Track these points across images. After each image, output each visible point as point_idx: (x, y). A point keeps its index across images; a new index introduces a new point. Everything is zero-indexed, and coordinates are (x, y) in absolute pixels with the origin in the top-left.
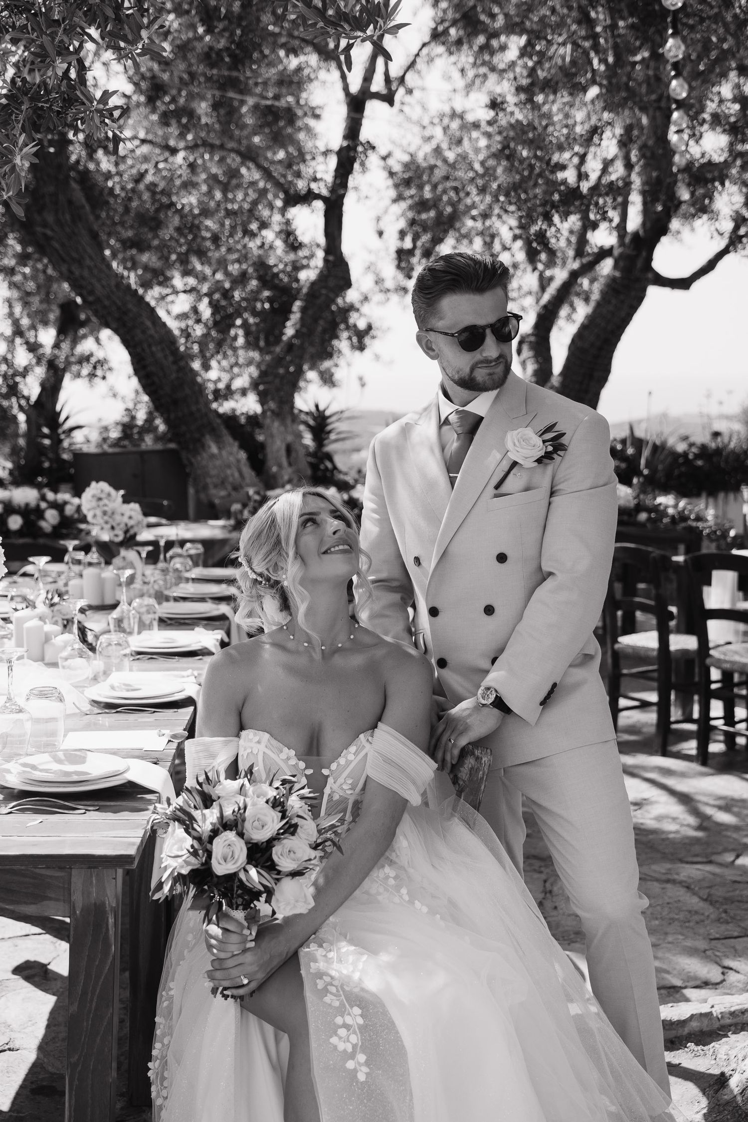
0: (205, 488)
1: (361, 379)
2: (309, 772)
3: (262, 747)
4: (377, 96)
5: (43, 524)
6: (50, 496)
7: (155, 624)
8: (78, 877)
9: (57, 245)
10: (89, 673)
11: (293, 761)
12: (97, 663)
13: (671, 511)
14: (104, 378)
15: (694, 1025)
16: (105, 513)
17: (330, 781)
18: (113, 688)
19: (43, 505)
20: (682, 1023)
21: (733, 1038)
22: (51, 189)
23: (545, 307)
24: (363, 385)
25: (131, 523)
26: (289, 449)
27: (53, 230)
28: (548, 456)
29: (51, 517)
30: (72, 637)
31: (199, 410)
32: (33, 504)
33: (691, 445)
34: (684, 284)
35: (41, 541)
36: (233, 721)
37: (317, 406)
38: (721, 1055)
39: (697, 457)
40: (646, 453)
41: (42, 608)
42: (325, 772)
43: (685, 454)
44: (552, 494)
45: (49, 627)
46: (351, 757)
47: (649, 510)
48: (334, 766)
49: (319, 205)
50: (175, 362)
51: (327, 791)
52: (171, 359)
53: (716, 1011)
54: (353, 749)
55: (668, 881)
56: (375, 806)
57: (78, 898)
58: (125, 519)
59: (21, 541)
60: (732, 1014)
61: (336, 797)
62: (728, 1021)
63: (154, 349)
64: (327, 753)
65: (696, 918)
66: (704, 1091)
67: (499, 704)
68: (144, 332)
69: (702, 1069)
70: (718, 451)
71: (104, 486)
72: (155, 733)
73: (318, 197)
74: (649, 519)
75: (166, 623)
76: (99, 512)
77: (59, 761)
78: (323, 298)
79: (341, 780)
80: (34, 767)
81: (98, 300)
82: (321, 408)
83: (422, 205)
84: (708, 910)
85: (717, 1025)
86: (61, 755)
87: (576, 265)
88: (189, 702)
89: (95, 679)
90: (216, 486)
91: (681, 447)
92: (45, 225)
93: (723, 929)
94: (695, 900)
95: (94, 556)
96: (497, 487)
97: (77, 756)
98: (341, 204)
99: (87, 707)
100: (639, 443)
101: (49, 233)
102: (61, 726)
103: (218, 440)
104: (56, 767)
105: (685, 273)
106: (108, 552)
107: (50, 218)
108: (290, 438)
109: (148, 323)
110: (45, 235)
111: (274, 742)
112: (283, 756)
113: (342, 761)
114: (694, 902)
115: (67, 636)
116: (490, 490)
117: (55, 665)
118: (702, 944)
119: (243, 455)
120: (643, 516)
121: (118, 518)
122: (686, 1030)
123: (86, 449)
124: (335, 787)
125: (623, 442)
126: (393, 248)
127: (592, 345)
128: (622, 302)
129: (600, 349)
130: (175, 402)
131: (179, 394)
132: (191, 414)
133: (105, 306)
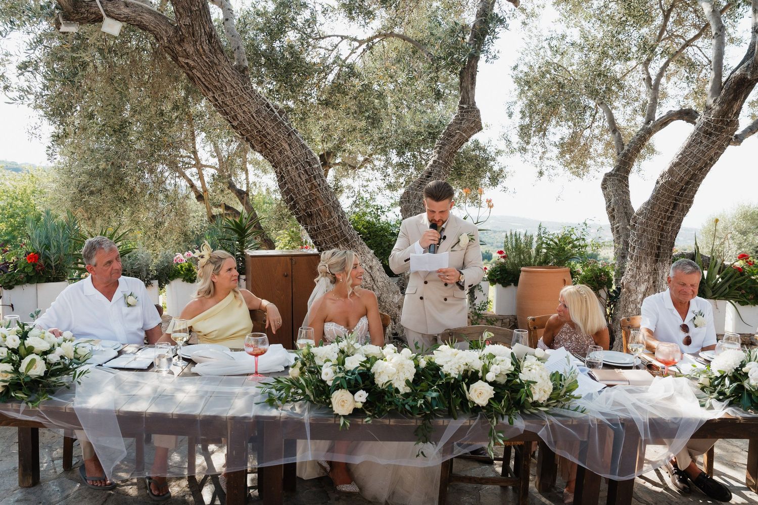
1: (489, 201)
9: (199, 75)
22: (188, 21)
24: (491, 207)
27: (194, 60)
52: (304, 177)
63: (289, 168)
68: (281, 154)
78: (457, 137)
92: (187, 56)
101: (191, 63)
107: (190, 49)
110: (187, 64)
126: (517, 125)
127: (682, 179)
128: (714, 142)
129: (688, 183)
130: (310, 215)
131: (314, 210)
132: (325, 226)
133: (247, 131)
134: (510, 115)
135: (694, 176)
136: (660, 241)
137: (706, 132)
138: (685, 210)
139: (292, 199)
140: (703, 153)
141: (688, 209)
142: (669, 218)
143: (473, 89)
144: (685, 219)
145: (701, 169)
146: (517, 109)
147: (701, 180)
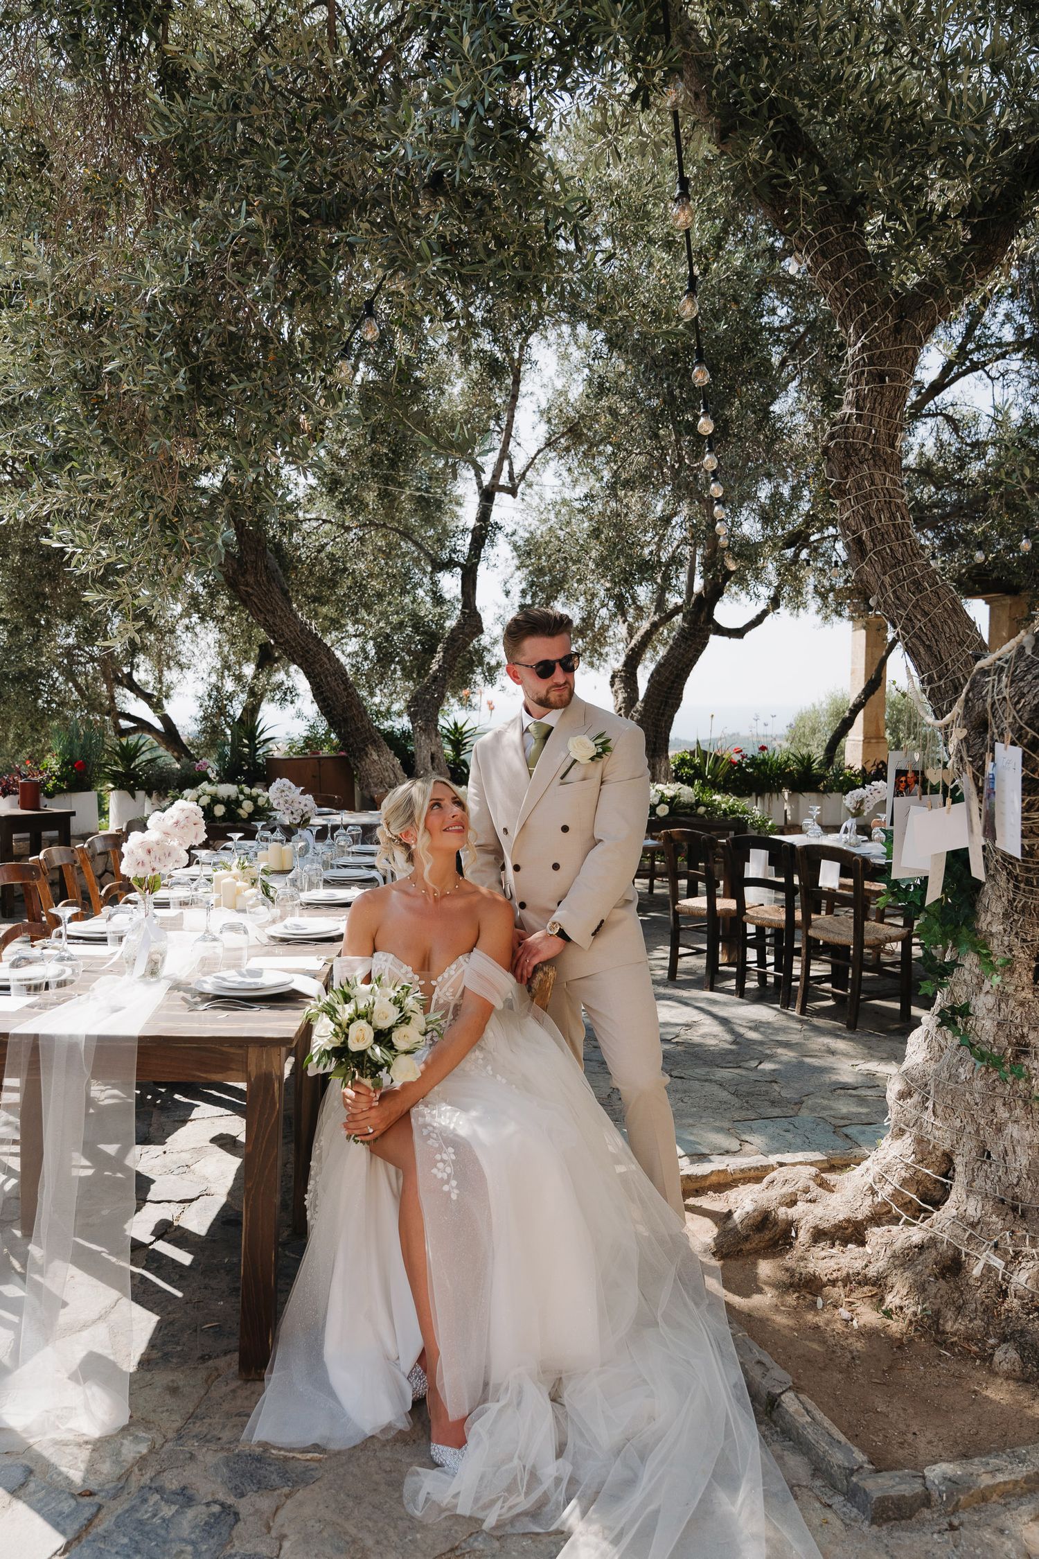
0: (368, 786)
1: (490, 704)
2: (422, 983)
3: (388, 965)
4: (503, 489)
5: (241, 812)
6: (247, 790)
7: (321, 884)
8: (253, 1054)
9: (256, 601)
10: (269, 917)
11: (410, 975)
12: (276, 911)
13: (723, 806)
14: (292, 702)
15: (714, 1179)
16: (286, 802)
17: (437, 989)
18: (286, 927)
19: (241, 797)
20: (705, 1177)
21: (742, 1187)
22: (253, 558)
23: (632, 649)
24: (492, 709)
25: (306, 809)
26: (433, 758)
27: (253, 588)
28: (599, 755)
29: (248, 806)
30: (256, 891)
31: (363, 726)
32: (233, 796)
33: (743, 757)
34: (738, 633)
35: (239, 825)
36: (369, 945)
37: (455, 724)
38: (732, 1200)
39: (748, 766)
40: (709, 763)
41: (235, 870)
42: (434, 983)
43: (739, 764)
44: (602, 783)
45: (240, 884)
46: (452, 972)
47: (706, 805)
48: (440, 979)
49: (458, 570)
50: (345, 690)
51: (435, 997)
52: (342, 687)
53: (730, 1169)
54: (454, 966)
55: (706, 1081)
56: (470, 1008)
57: (252, 1069)
58: (302, 806)
59: (224, 824)
60: (742, 1171)
61: (441, 1001)
62: (739, 1176)
64: (435, 969)
65: (725, 1106)
66: (716, 1224)
67: (562, 934)
68: (321, 666)
69: (717, 1209)
70: (764, 762)
71: (285, 781)
72: (314, 958)
73: (458, 564)
74: (706, 812)
75: (328, 883)
76: (282, 802)
77: (242, 975)
78: (462, 640)
79: (445, 989)
80: (224, 979)
81: (287, 641)
82: (459, 725)
83: (540, 571)
84: (735, 1101)
85: (730, 1179)
86: (244, 970)
87: (656, 618)
88: (339, 938)
89: (274, 922)
90: (376, 785)
91: (736, 758)
93: (744, 1115)
94: (725, 1093)
95: (278, 835)
96: (562, 778)
97: (258, 973)
98: (476, 570)
99: (266, 941)
100: (704, 755)
101: (251, 591)
102: (245, 953)
103: (378, 749)
104: (240, 979)
105: (740, 625)
106: (289, 832)
107: (251, 580)
108: (434, 749)
109: (325, 660)
110: (247, 592)
111: (397, 961)
112: (403, 971)
113: (446, 975)
114: (724, 1095)
115: (254, 891)
116: (558, 780)
117: (244, 911)
118: (726, 1125)
119: (397, 761)
120: (702, 810)
121: (296, 805)
122: (708, 1183)
123: (277, 755)
124: (441, 994)
125: (692, 753)
126: (517, 604)
127: (667, 679)
128: (690, 646)
129: (673, 682)
130: (345, 720)
131: (349, 714)
132: (357, 729)
133: (292, 647)
134: (507, 593)
135: (678, 676)
136: (656, 737)
137: (683, 637)
138: (676, 706)
139: (329, 705)
140: (683, 655)
141: (678, 706)
142: (663, 715)
143: (474, 593)
144: (677, 716)
145: (683, 669)
146: (516, 590)
147: (685, 679)
